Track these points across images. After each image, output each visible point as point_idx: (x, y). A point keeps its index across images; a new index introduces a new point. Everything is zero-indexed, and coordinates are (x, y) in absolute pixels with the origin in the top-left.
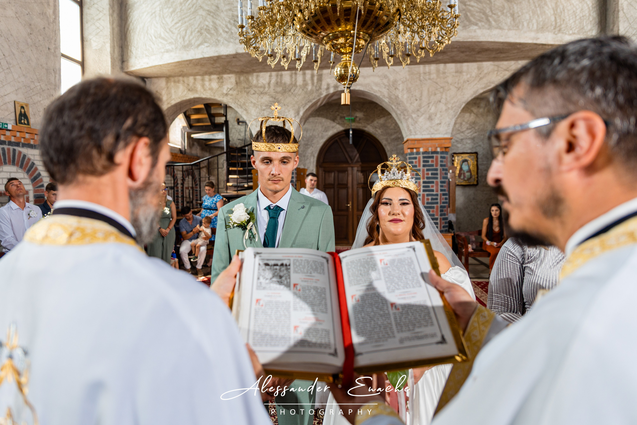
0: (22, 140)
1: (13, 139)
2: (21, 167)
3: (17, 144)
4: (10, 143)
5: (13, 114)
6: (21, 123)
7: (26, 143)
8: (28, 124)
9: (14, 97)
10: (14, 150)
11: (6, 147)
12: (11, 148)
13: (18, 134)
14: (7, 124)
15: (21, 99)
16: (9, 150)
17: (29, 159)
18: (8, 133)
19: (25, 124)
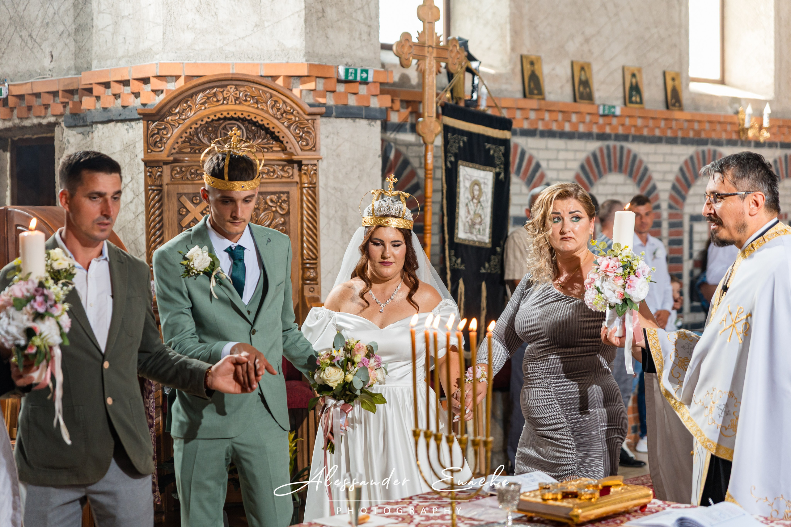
0: (633, 131)
1: (621, 131)
2: (631, 175)
3: (625, 138)
4: (618, 137)
5: (621, 89)
6: (631, 102)
7: (638, 134)
8: (641, 102)
9: (622, 61)
10: (622, 148)
11: (611, 143)
12: (618, 144)
13: (627, 121)
14: (614, 107)
15: (631, 62)
16: (615, 147)
17: (641, 162)
18: (614, 121)
19: (636, 103)
